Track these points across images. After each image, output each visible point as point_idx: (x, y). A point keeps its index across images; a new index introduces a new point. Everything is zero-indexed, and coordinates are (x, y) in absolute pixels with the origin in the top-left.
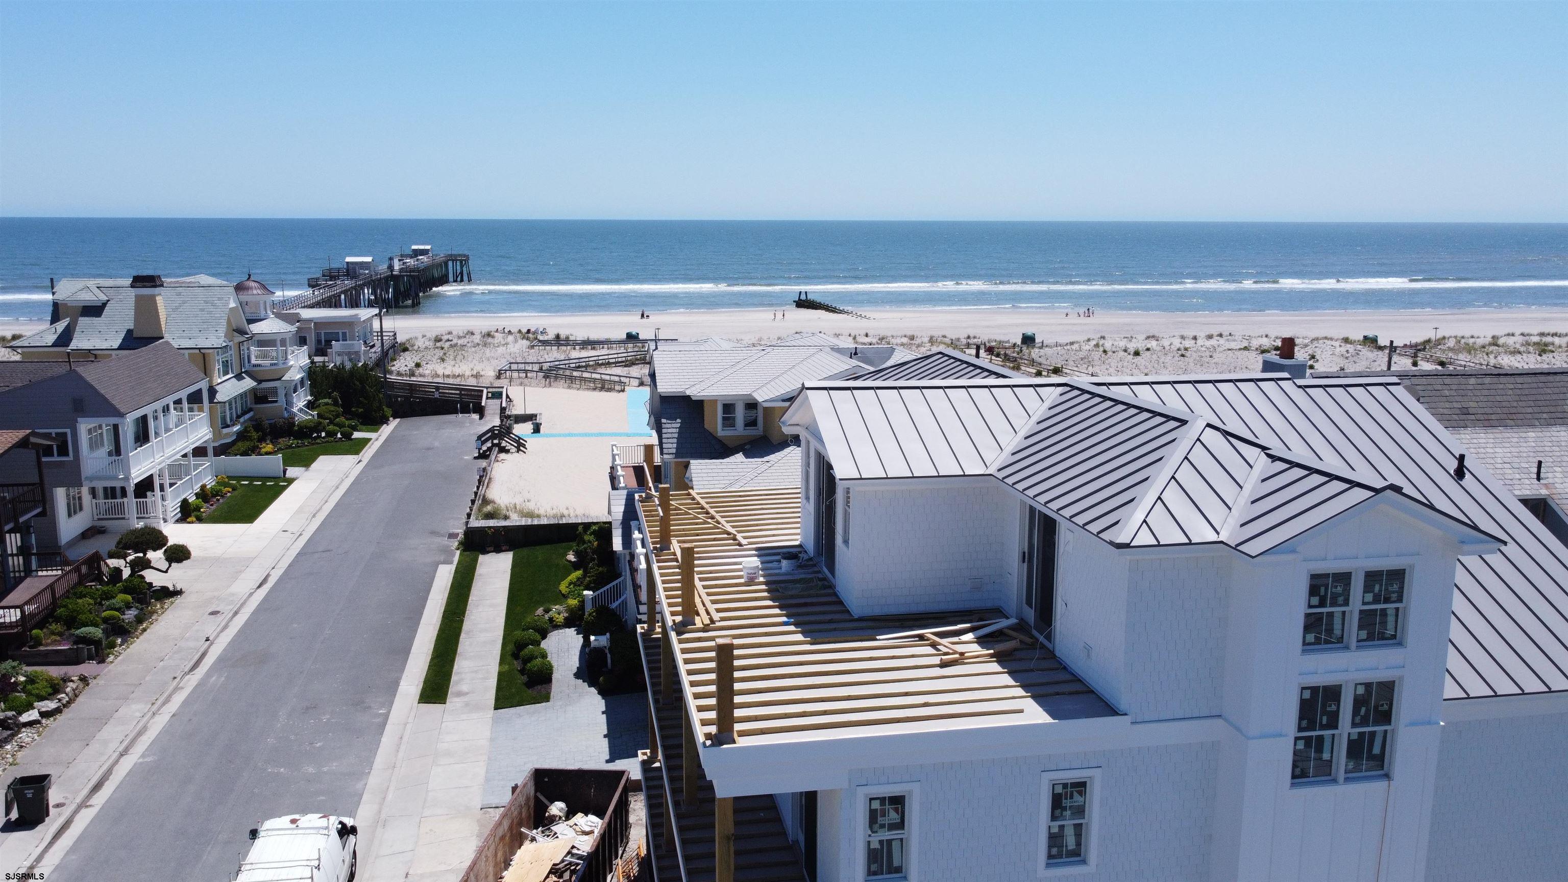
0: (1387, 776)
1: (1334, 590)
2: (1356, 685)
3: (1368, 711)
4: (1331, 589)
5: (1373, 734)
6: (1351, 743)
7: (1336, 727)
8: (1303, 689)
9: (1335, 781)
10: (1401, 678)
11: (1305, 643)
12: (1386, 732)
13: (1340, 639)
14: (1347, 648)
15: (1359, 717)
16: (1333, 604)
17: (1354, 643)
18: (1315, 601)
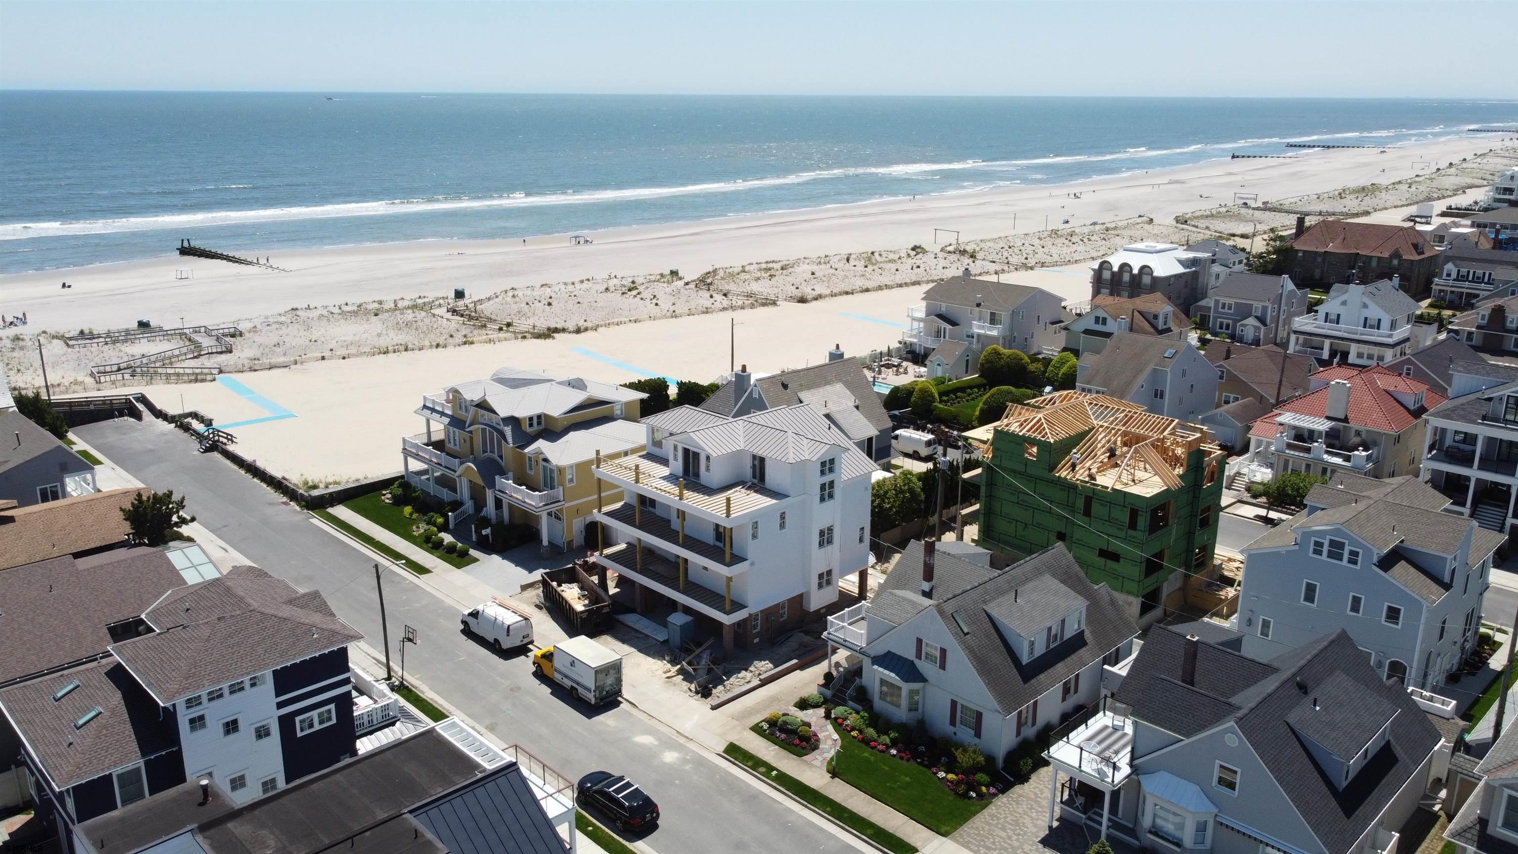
0: (835, 498)
2: (828, 482)
8: (820, 484)
9: (827, 502)
10: (835, 479)
11: (820, 476)
12: (833, 490)
14: (827, 475)
15: (829, 488)
18: (822, 467)
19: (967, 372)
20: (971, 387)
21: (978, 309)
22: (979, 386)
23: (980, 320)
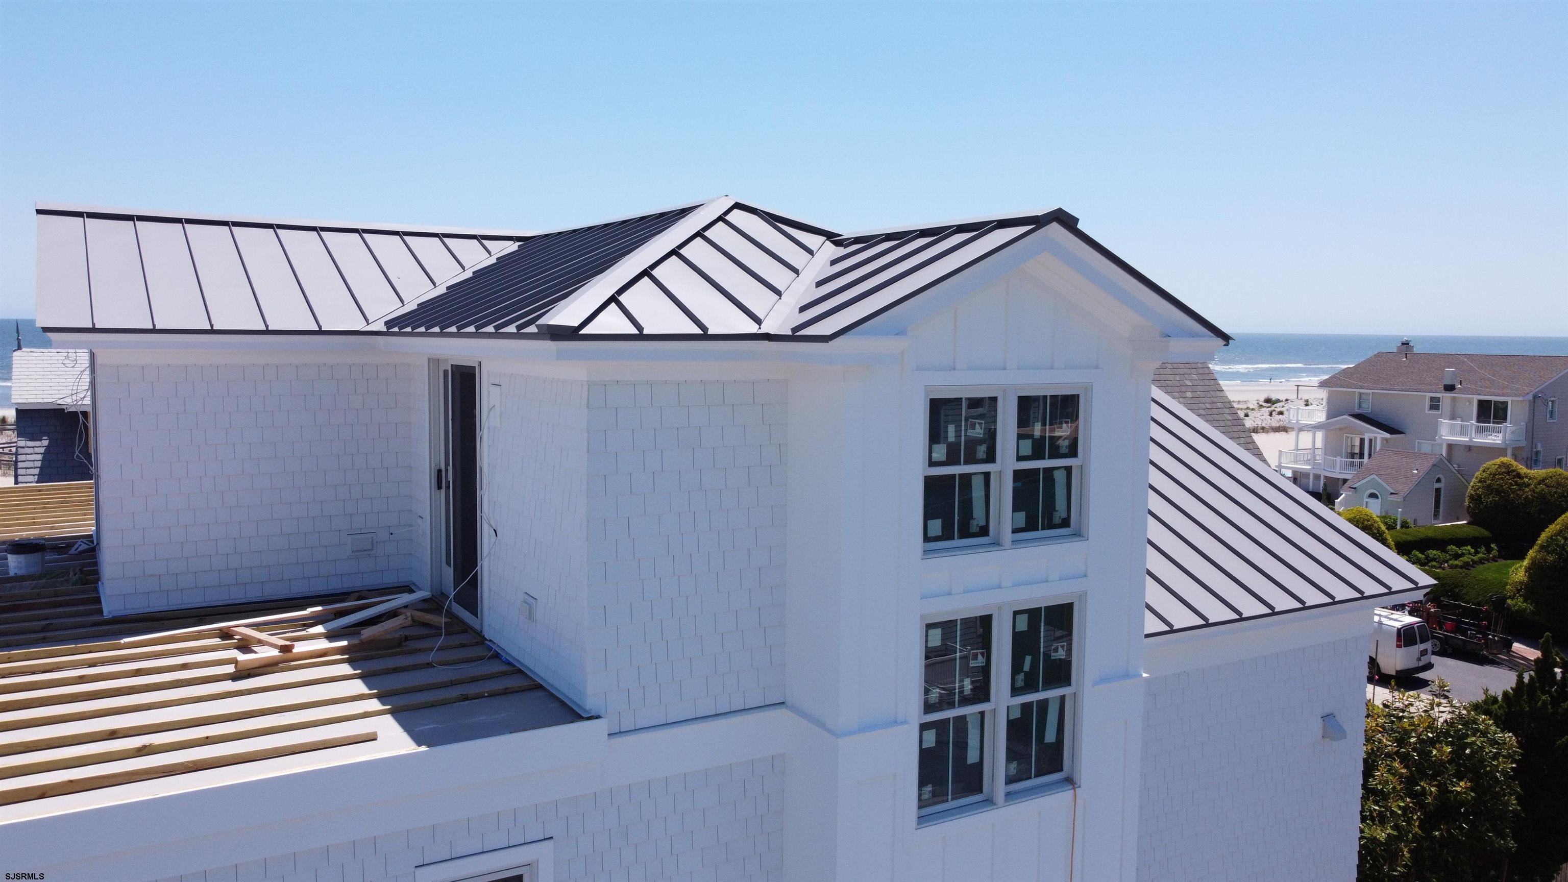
0: (1070, 781)
1: (970, 433)
2: (1016, 613)
3: (1034, 665)
4: (966, 430)
5: (1043, 705)
6: (1011, 724)
7: (986, 698)
8: (929, 626)
9: (989, 802)
10: (1083, 596)
11: (927, 539)
12: (1063, 698)
13: (984, 531)
14: (997, 544)
15: (1021, 676)
16: (971, 459)
17: (1007, 535)
18: (940, 452)
19: (1436, 515)
20: (1460, 542)
21: (1449, 395)
22: (1475, 542)
23: (1453, 418)
